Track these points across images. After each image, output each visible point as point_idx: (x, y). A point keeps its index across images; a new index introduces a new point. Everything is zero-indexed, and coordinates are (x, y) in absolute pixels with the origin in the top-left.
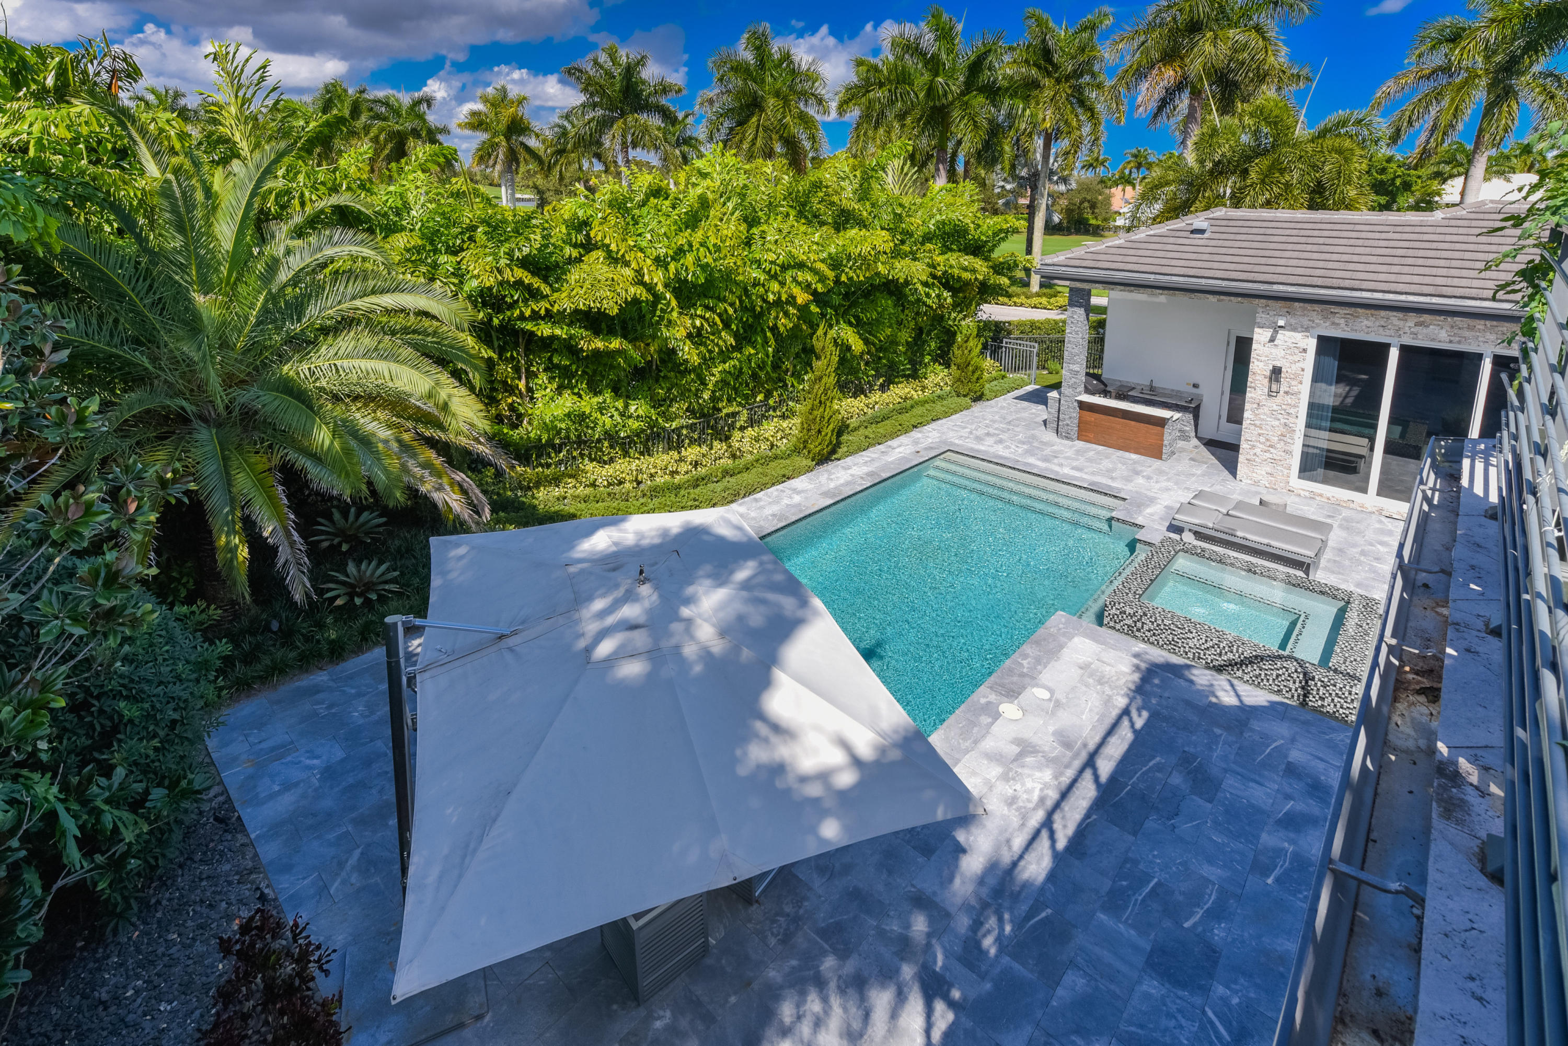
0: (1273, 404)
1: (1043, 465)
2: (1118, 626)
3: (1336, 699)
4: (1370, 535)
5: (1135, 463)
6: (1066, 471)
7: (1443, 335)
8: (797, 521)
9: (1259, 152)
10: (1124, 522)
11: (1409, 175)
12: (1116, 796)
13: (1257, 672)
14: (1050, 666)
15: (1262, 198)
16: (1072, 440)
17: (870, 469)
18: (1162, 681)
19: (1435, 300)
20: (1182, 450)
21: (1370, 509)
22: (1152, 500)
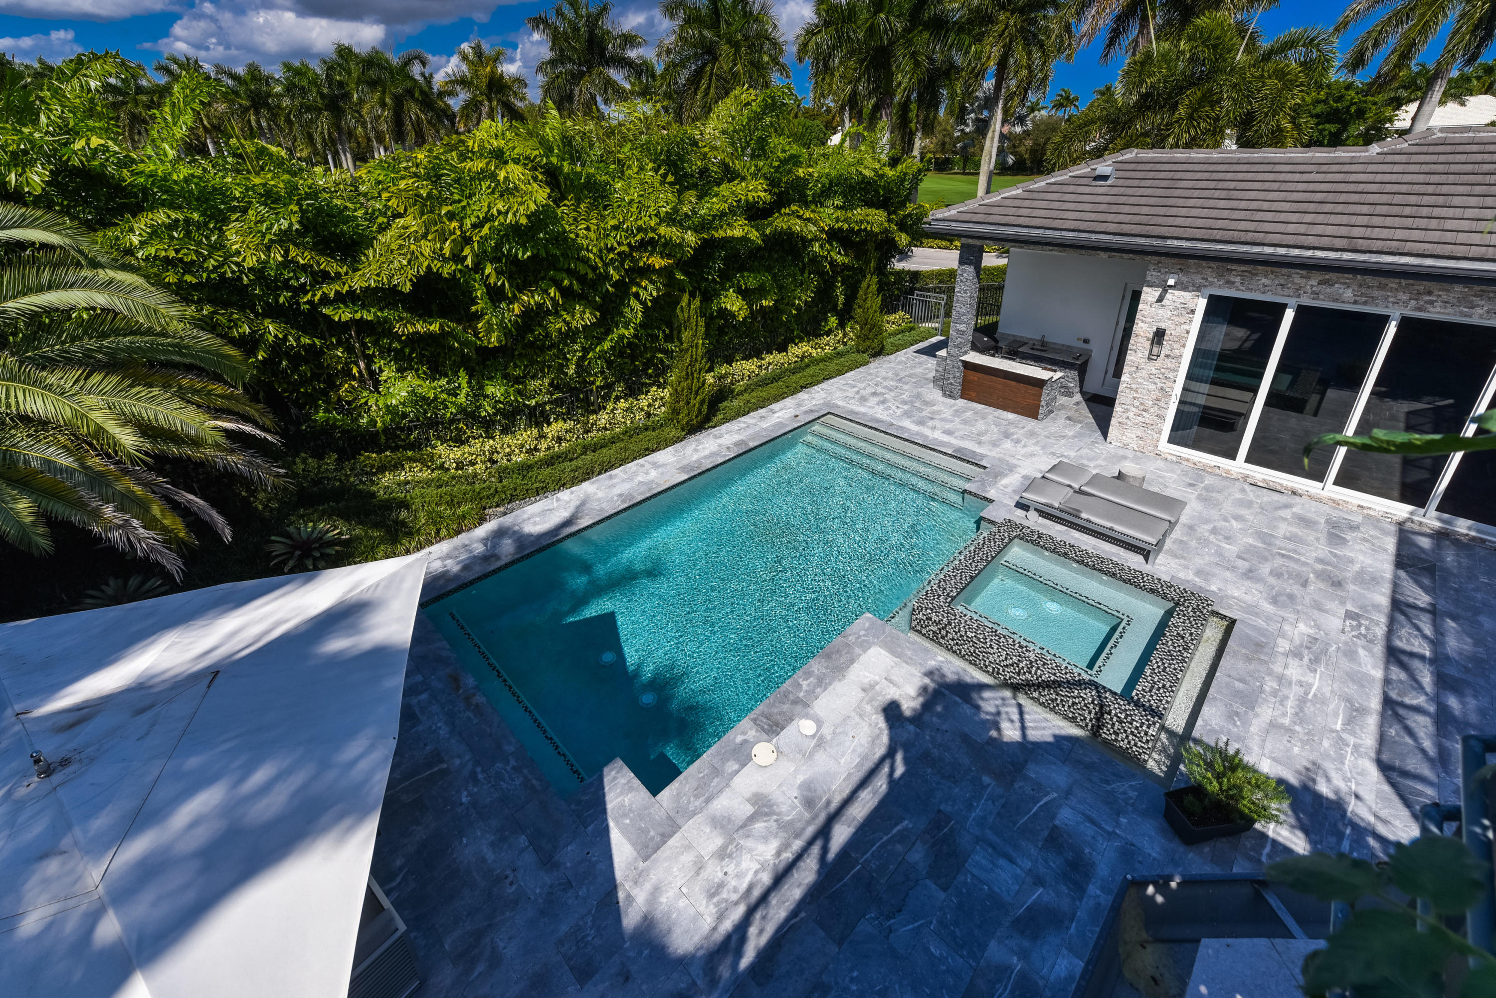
0: (1152, 367)
1: (914, 428)
2: (924, 631)
3: (1131, 737)
4: (1228, 507)
5: (1010, 423)
6: (938, 435)
7: (1349, 294)
8: (644, 501)
9: (1191, 81)
10: (976, 495)
11: (1365, 102)
12: (839, 881)
13: (1054, 696)
14: (831, 688)
15: (1186, 137)
16: (955, 399)
17: (741, 437)
18: (946, 708)
19: (1346, 256)
20: (1063, 407)
21: (1235, 476)
22: (1012, 468)
